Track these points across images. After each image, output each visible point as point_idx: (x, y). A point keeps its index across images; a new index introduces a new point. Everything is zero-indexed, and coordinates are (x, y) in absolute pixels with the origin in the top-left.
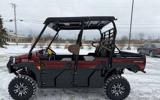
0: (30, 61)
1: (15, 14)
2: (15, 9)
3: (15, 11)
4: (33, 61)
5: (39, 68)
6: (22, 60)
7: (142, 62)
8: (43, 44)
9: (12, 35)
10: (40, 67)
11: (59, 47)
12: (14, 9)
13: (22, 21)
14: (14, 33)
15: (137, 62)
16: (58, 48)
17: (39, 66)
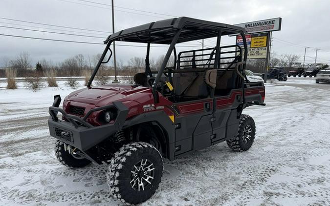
0: (157, 108)
4: (163, 107)
5: (172, 118)
6: (144, 107)
10: (173, 116)
17: (171, 114)
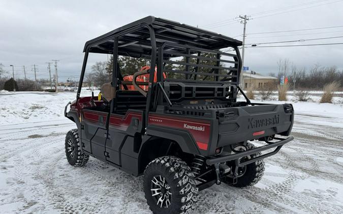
1: (244, 34)
2: (245, 26)
3: (245, 29)
7: (201, 129)
8: (270, 92)
9: (246, 76)
11: (307, 98)
12: (243, 25)
13: (255, 45)
14: (251, 72)
15: (191, 127)
16: (302, 100)
